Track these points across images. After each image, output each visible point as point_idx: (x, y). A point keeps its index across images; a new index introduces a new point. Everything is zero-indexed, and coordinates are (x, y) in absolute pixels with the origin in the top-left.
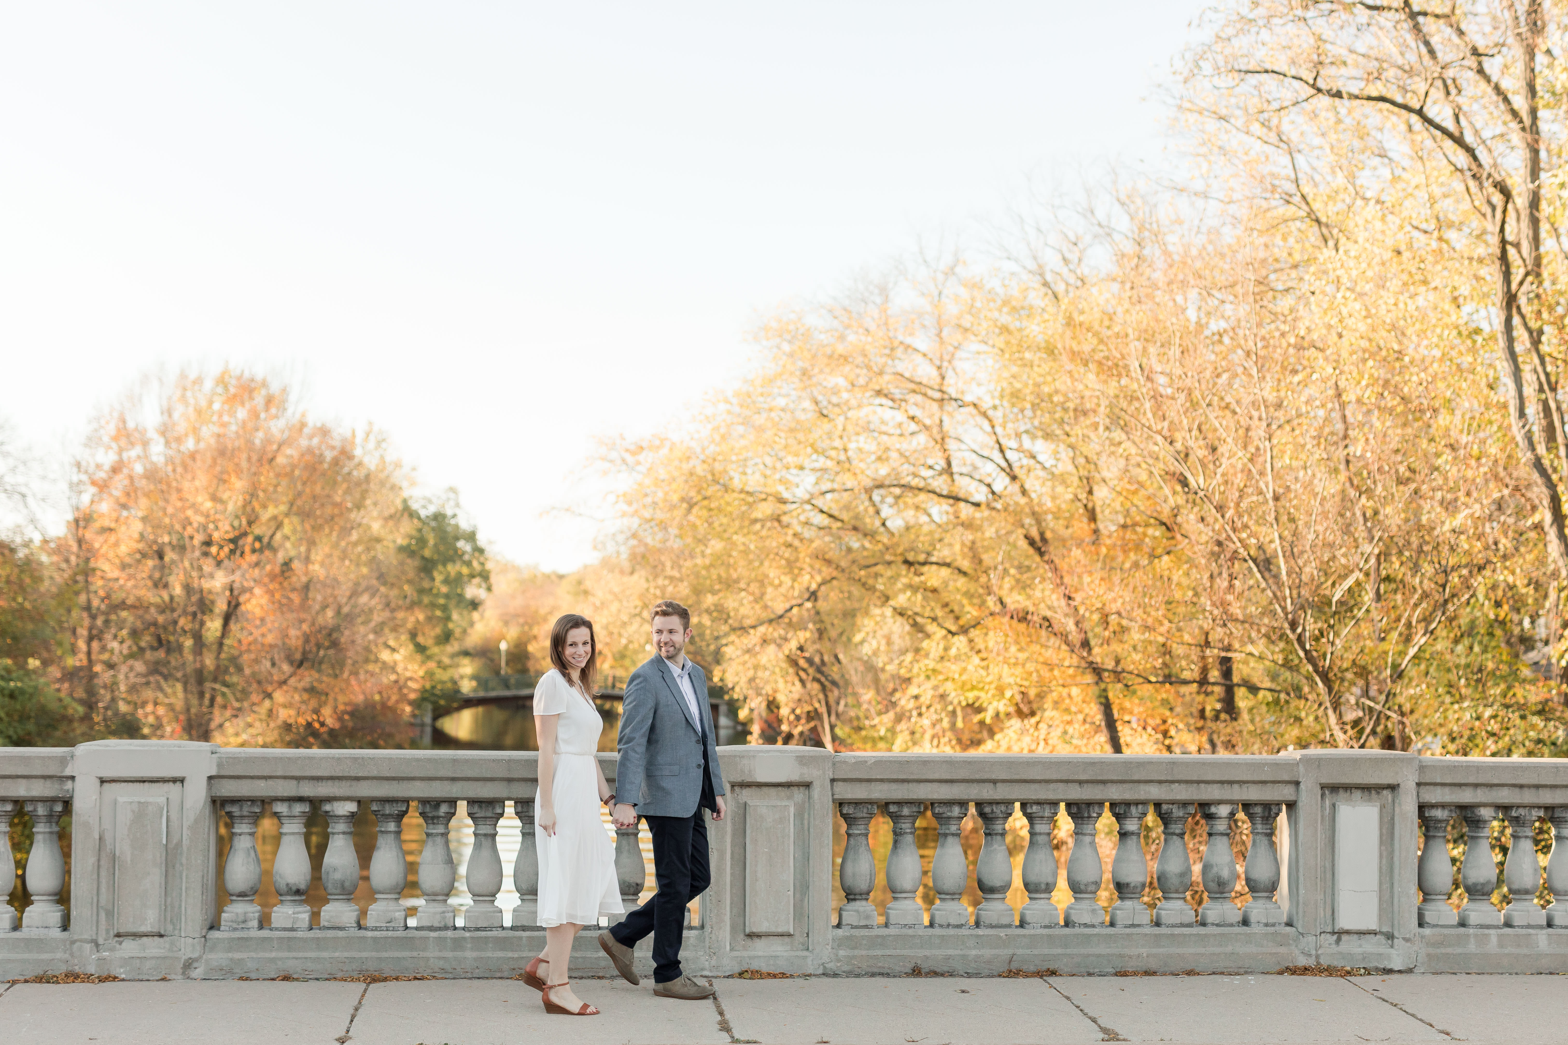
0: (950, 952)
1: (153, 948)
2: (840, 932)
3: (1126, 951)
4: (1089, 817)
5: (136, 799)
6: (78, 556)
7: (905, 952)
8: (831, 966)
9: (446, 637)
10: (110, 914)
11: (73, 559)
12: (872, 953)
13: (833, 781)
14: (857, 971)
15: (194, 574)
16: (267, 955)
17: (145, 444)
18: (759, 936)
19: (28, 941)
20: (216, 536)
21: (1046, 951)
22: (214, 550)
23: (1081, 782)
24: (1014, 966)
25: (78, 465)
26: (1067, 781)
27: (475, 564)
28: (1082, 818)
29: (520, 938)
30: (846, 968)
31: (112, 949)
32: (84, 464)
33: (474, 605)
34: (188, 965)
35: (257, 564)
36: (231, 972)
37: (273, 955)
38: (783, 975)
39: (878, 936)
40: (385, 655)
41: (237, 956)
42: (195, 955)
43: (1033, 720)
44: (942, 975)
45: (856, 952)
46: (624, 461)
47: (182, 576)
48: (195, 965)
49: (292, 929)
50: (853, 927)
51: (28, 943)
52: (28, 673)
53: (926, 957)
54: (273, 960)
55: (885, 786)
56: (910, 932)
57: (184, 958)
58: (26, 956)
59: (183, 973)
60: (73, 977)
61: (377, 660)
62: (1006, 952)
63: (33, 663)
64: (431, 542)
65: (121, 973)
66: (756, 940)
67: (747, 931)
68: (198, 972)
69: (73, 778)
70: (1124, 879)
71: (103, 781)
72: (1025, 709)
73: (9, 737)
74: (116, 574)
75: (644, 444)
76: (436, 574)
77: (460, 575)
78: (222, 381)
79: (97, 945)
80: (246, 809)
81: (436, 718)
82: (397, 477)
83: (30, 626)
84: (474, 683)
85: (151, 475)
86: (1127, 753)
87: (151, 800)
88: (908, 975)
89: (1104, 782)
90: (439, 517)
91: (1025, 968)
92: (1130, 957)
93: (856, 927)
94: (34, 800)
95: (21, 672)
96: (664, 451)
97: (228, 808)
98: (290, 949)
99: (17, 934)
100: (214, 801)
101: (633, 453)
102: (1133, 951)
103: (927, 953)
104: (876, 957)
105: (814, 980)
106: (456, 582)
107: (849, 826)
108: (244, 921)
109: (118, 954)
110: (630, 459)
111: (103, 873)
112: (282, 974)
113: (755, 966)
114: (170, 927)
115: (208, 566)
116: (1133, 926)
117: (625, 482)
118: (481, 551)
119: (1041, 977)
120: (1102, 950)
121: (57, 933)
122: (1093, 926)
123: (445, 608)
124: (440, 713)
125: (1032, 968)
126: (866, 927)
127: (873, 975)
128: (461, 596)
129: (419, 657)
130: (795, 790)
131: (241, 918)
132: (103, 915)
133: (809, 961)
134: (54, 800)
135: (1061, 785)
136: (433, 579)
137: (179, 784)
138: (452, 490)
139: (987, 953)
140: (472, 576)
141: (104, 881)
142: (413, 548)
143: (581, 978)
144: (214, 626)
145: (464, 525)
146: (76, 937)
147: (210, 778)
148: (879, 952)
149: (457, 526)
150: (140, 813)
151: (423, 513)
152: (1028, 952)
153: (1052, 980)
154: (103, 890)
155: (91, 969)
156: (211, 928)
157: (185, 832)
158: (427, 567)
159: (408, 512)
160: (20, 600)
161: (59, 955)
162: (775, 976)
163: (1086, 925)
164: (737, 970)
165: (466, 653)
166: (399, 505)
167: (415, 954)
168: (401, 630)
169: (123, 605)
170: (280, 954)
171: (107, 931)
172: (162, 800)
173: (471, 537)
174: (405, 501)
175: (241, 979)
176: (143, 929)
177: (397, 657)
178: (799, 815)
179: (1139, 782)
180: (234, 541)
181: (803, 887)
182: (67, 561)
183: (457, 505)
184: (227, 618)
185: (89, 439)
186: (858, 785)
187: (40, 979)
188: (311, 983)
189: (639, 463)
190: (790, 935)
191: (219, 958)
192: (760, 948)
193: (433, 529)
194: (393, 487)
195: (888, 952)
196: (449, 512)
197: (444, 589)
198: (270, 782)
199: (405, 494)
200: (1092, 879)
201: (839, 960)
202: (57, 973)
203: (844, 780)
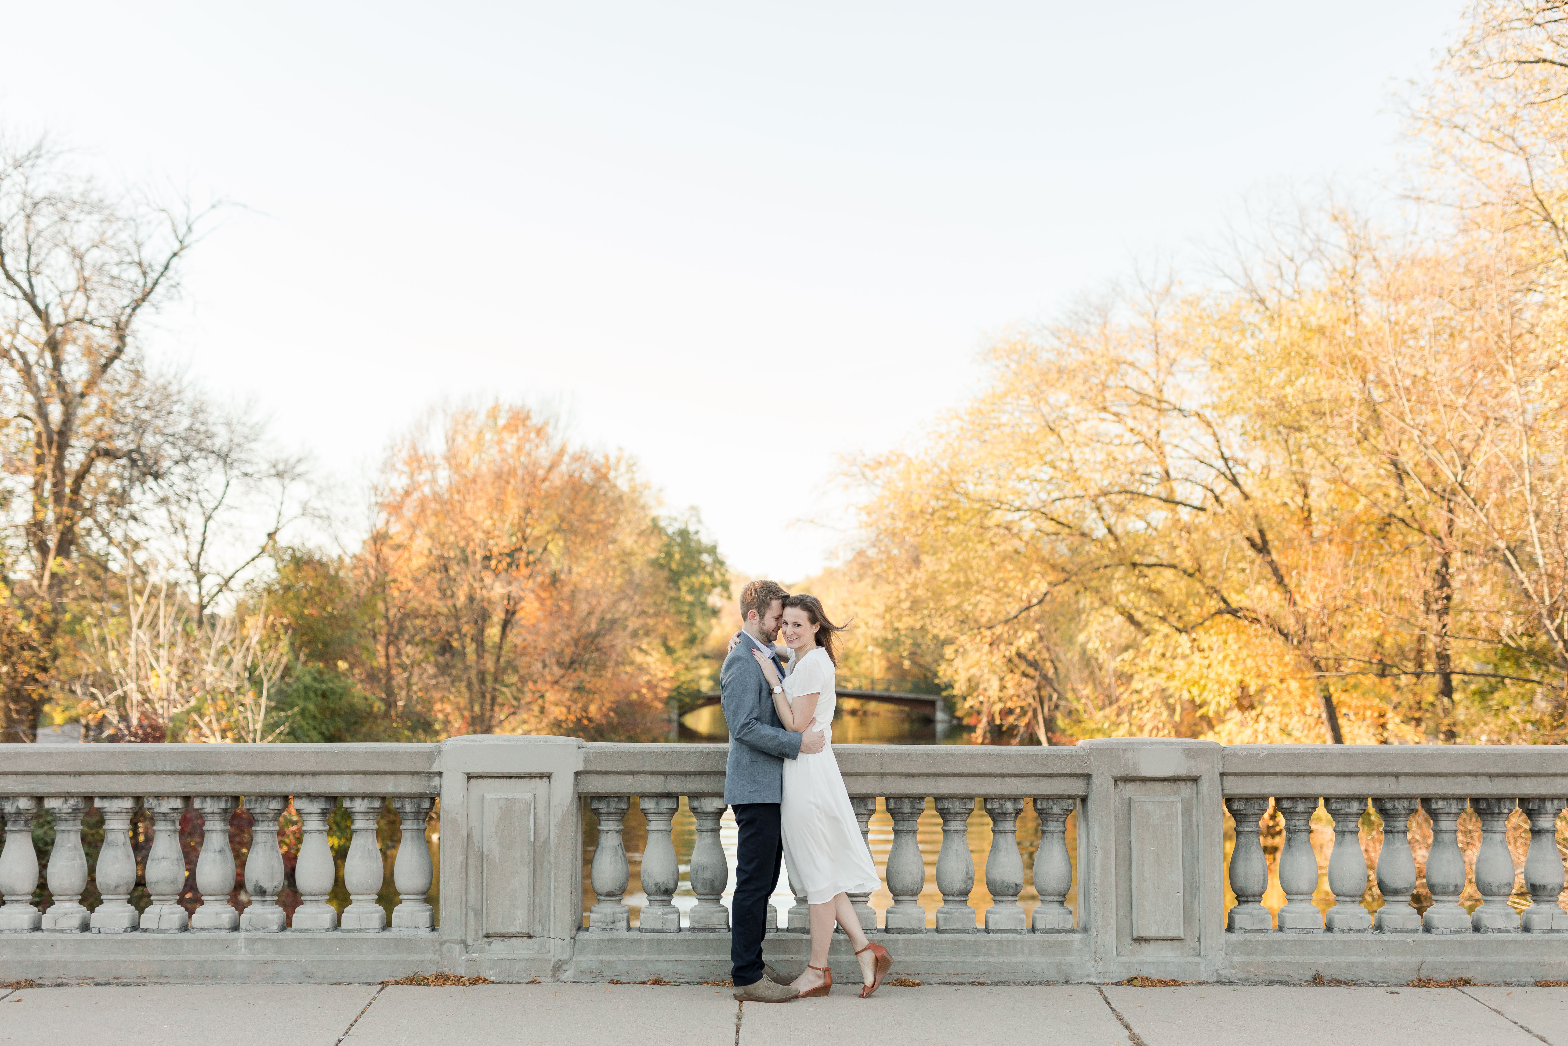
0: (1353, 959)
1: (522, 949)
2: (1233, 937)
3: (1546, 959)
4: (1500, 813)
5: (504, 796)
6: (376, 570)
7: (1304, 959)
8: (1226, 973)
9: (692, 641)
10: (479, 914)
11: (372, 572)
12: (1269, 959)
13: (1222, 775)
14: (1254, 979)
15: (477, 585)
16: (637, 957)
17: (433, 468)
18: (1147, 940)
19: (397, 942)
20: (495, 551)
21: (1458, 958)
22: (493, 563)
23: (1491, 776)
24: (1424, 975)
25: (376, 488)
26: (1476, 775)
27: (717, 574)
28: (1492, 814)
29: (897, 941)
30: (1242, 975)
31: (481, 951)
32: (380, 488)
33: (715, 612)
34: (558, 967)
35: (530, 576)
36: (601, 974)
37: (643, 957)
38: (1175, 983)
39: (1274, 942)
40: (639, 658)
41: (607, 958)
42: (565, 957)
43: (1254, 713)
44: (1346, 984)
45: (1252, 958)
46: (863, 475)
47: (466, 588)
48: (565, 967)
49: (662, 931)
50: (1247, 931)
51: (399, 944)
52: (338, 675)
53: (1328, 964)
54: (643, 963)
55: (1279, 781)
56: (1309, 937)
57: (554, 960)
58: (396, 957)
59: (553, 976)
60: (443, 979)
61: (632, 663)
62: (1414, 960)
63: (342, 665)
64: (677, 556)
65: (491, 975)
66: (1144, 944)
67: (1135, 935)
68: (568, 975)
69: (440, 774)
70: (1539, 880)
71: (469, 777)
72: (1245, 703)
73: (322, 733)
74: (410, 584)
75: (882, 460)
76: (681, 583)
77: (703, 585)
78: (493, 414)
79: (466, 946)
80: (614, 805)
81: (682, 714)
82: (647, 498)
83: (339, 633)
84: (711, 683)
85: (437, 497)
86: (1348, 742)
87: (518, 796)
88: (1308, 983)
89: (1516, 776)
90: (684, 534)
91: (1435, 976)
92: (1551, 965)
93: (1250, 931)
94: (401, 797)
95: (332, 674)
96: (901, 466)
97: (595, 805)
98: (660, 952)
99: (386, 934)
100: (580, 798)
101: (873, 469)
102: (1554, 959)
103: (1329, 959)
104: (1273, 964)
105: (1208, 988)
106: (699, 591)
107: (1238, 822)
108: (613, 922)
109: (488, 955)
110: (869, 474)
111: (471, 872)
112: (653, 977)
113: (1144, 972)
114: (538, 928)
115: (488, 578)
116: (1552, 931)
117: (865, 495)
118: (722, 563)
119: (1455, 986)
120: (1519, 957)
121: (425, 933)
122: (1508, 931)
123: (690, 616)
124: (685, 709)
125: (1443, 977)
126: (1261, 931)
127: (1271, 983)
128: (703, 605)
129: (669, 659)
130: (1182, 785)
131: (610, 919)
132: (471, 915)
133: (1202, 968)
134: (421, 797)
135: (1469, 779)
136: (679, 589)
137: (545, 780)
138: (693, 508)
139: (1394, 960)
140: (714, 586)
141: (472, 879)
142: (662, 561)
143: (961, 984)
144: (493, 632)
145: (706, 539)
146: (445, 938)
147: (577, 774)
148: (1276, 959)
149: (699, 542)
150: (508, 809)
151: (670, 531)
152: (1439, 959)
153: (1467, 989)
154: (472, 889)
155: (461, 971)
156: (579, 928)
157: (553, 829)
158: (674, 578)
159: (656, 528)
160: (329, 609)
161: (429, 956)
162: (1166, 984)
163: (1499, 931)
164: (1125, 976)
165: (705, 657)
166: (648, 522)
167: (788, 957)
168: (653, 635)
169: (414, 614)
170: (650, 957)
171: (476, 931)
172: (529, 796)
173: (712, 551)
174: (654, 520)
175: (612, 982)
176: (512, 930)
177: (649, 659)
178: (1187, 812)
179: (1555, 775)
180: (510, 555)
181: (1191, 889)
182: (367, 574)
183: (700, 521)
184: (506, 625)
185: (385, 464)
186: (1249, 779)
187: (410, 981)
188: (683, 986)
189: (877, 477)
190: (1180, 940)
191: (588, 960)
192: (1149, 952)
193: (679, 545)
194: (643, 508)
195: (1286, 958)
196: (692, 529)
197: (689, 598)
198: (638, 778)
199: (654, 513)
200: (1505, 881)
201: (1234, 967)
202: (427, 975)
203: (1235, 774)
